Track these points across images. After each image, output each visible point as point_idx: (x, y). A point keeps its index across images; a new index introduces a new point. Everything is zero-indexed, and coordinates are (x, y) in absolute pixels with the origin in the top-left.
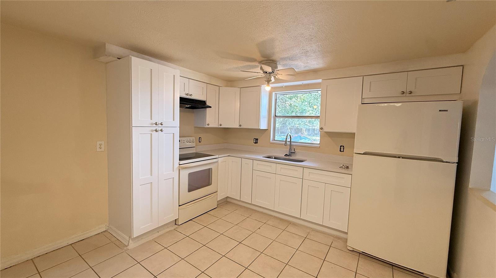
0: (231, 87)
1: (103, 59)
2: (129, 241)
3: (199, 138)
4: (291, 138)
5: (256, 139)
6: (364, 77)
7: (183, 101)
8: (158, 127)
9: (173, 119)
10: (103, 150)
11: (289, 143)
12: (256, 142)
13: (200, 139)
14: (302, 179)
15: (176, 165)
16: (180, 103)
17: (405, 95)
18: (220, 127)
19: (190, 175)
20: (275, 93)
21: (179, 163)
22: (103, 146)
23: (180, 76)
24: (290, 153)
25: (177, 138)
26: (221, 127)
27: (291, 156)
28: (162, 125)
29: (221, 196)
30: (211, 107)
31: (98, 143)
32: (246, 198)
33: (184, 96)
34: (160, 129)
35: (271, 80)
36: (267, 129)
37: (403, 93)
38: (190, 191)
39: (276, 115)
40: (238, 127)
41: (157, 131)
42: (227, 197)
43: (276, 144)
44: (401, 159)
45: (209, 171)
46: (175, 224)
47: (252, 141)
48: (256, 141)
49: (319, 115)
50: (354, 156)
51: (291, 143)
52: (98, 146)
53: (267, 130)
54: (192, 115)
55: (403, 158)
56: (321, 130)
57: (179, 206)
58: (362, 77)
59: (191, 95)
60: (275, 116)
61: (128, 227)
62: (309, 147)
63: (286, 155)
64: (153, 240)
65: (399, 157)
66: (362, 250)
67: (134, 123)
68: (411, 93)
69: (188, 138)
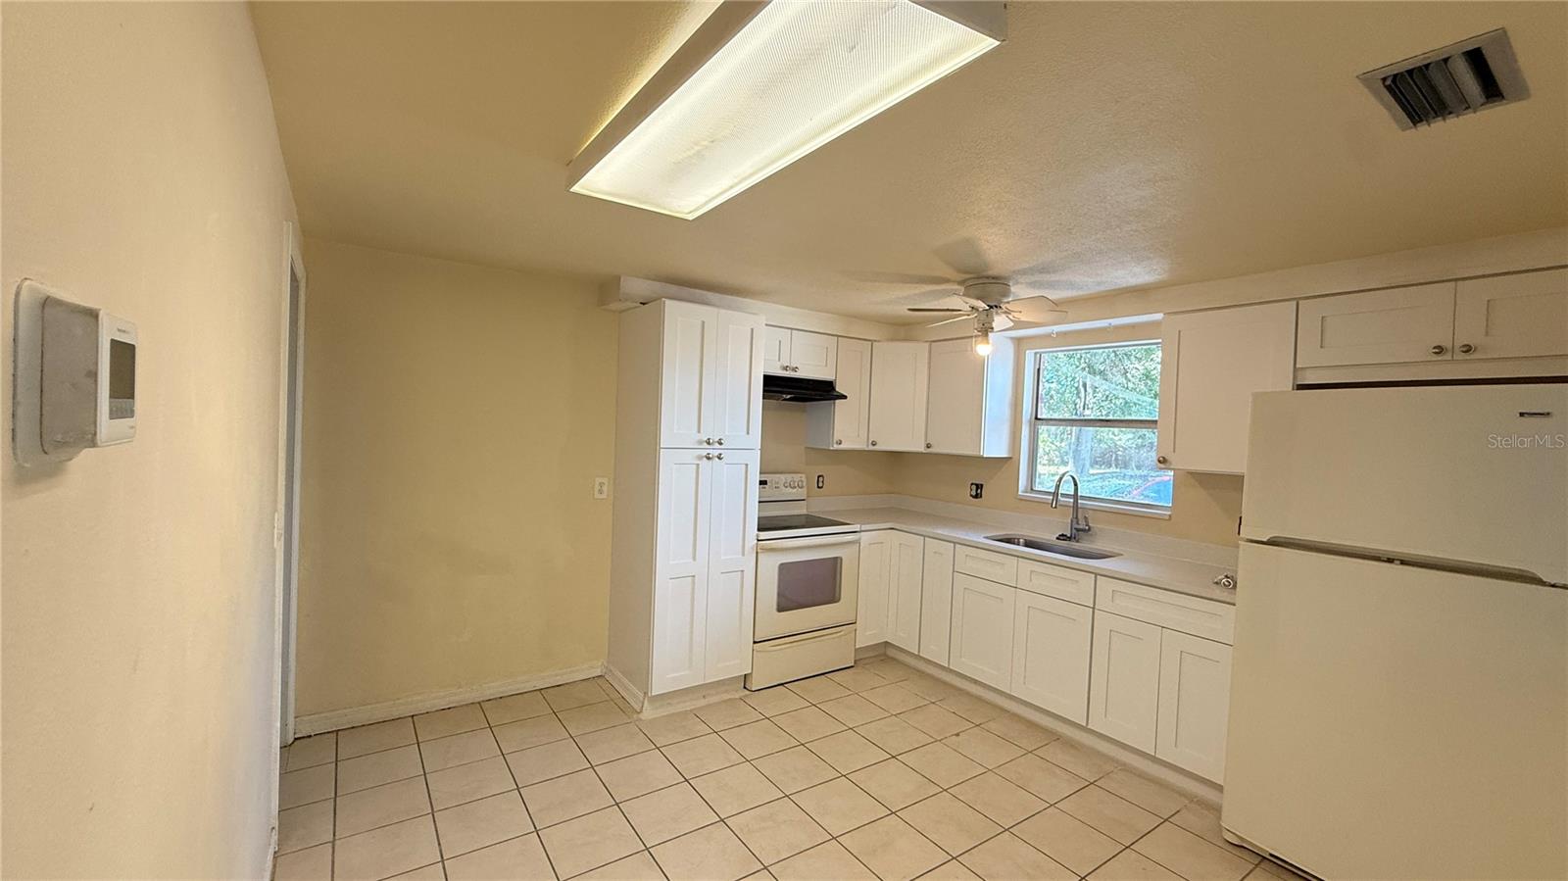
0: (905, 340)
1: (614, 306)
2: (643, 703)
3: (819, 477)
4: (1076, 485)
5: (977, 485)
6: (1301, 302)
7: (774, 386)
8: (712, 450)
9: (745, 430)
10: (604, 496)
11: (1072, 500)
12: (977, 494)
13: (821, 479)
14: (1094, 608)
15: (751, 542)
16: (764, 391)
17: (1448, 357)
18: (871, 448)
19: (783, 567)
20: (1036, 353)
21: (757, 536)
22: (605, 488)
23: (767, 325)
24: (1074, 531)
25: (755, 477)
26: (876, 448)
27: (1077, 541)
28: (721, 444)
29: (866, 637)
30: (845, 397)
31: (598, 480)
32: (934, 651)
33: (777, 371)
34: (716, 453)
35: (992, 328)
36: (1011, 458)
37: (1440, 350)
38: (780, 610)
39: (1039, 417)
40: (922, 449)
41: (709, 458)
42: (886, 643)
43: (1032, 504)
44: (1396, 568)
45: (835, 564)
46: (745, 688)
47: (967, 492)
48: (977, 490)
49: (1157, 418)
50: (1241, 548)
51: (1076, 501)
52: (597, 487)
53: (1009, 462)
54: (800, 417)
55: (1403, 563)
56: (1162, 466)
57: (755, 642)
58: (1295, 303)
59: (795, 369)
60: (1036, 418)
61: (640, 671)
62: (1131, 517)
63: (1062, 537)
64: (691, 711)
65: (1390, 561)
66: (1268, 846)
67: (665, 440)
68: (1468, 349)
69: (789, 477)
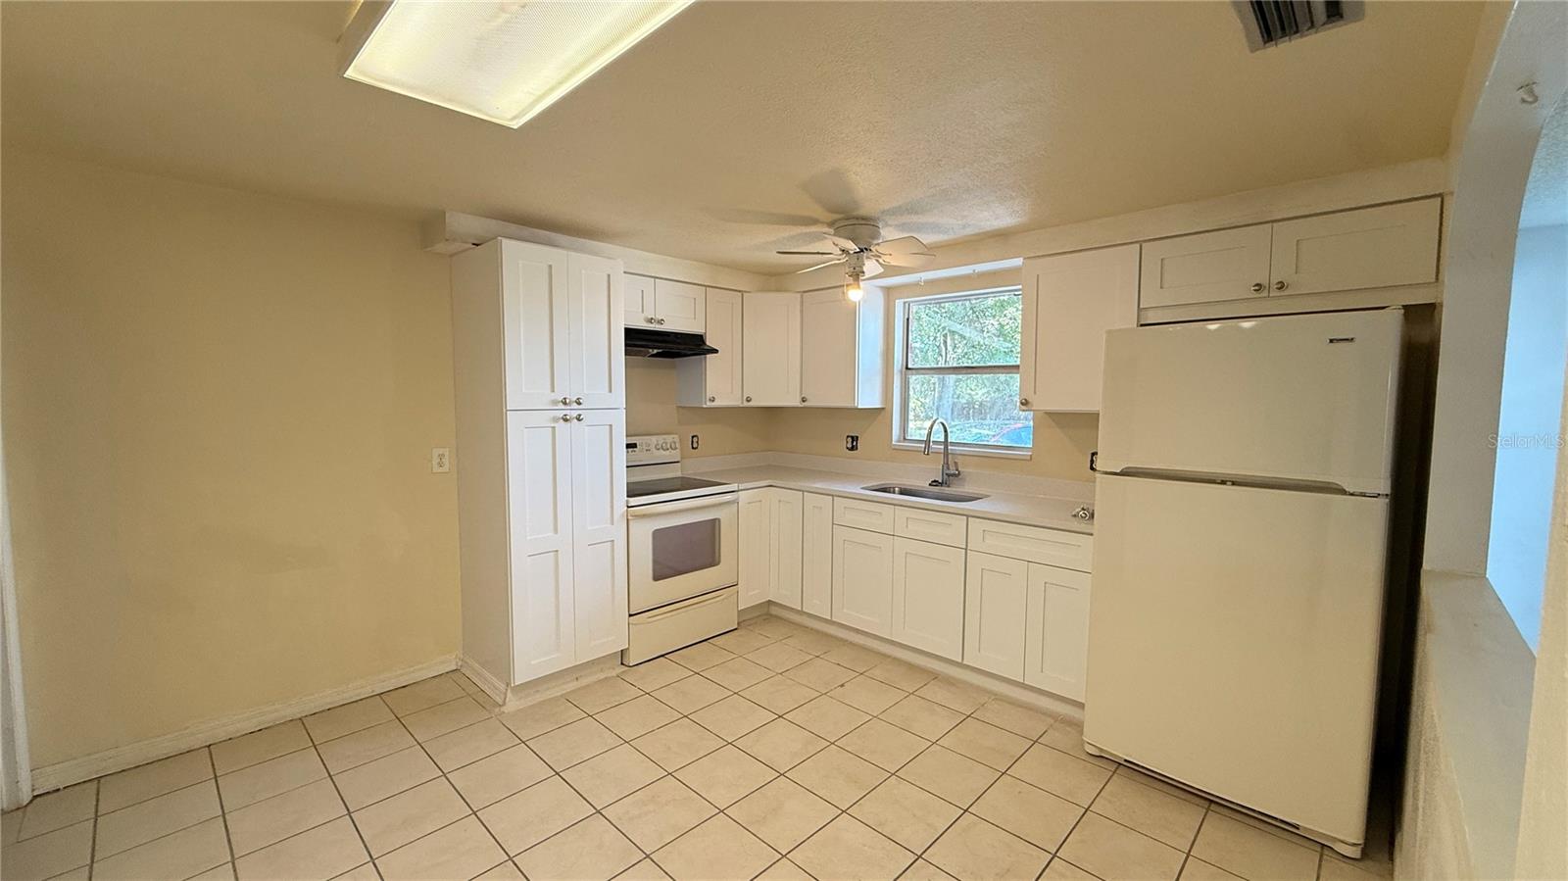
0: (778, 290)
2: (505, 694)
3: (693, 437)
4: (946, 431)
5: (852, 437)
6: (1144, 245)
7: (637, 340)
8: (570, 411)
9: (607, 389)
10: (446, 469)
11: (942, 447)
12: (853, 446)
13: (695, 439)
14: (966, 549)
15: (620, 507)
16: (626, 345)
17: (1265, 294)
18: (746, 404)
19: (657, 534)
20: (905, 303)
21: (627, 502)
22: (446, 460)
23: (625, 272)
24: (945, 477)
25: (622, 440)
26: (751, 404)
27: (949, 486)
28: (579, 404)
29: (749, 596)
30: (716, 351)
31: (436, 452)
32: (817, 606)
33: (640, 324)
34: (575, 414)
35: (863, 272)
36: (883, 408)
37: (1259, 287)
38: (656, 578)
39: (910, 366)
40: (797, 403)
41: (566, 420)
42: (770, 602)
43: (906, 452)
44: (1228, 488)
45: (714, 524)
46: (622, 664)
47: (844, 444)
48: (852, 442)
49: (1018, 363)
50: (1098, 480)
51: (946, 448)
52: (435, 461)
53: (883, 413)
54: (665, 375)
55: (1234, 483)
56: (1024, 408)
57: (630, 615)
58: (1138, 245)
59: (661, 322)
60: (907, 368)
61: (502, 663)
62: (996, 459)
63: (935, 483)
64: (562, 696)
65: (1223, 482)
66: (1122, 754)
67: (512, 400)
68: (1281, 286)
69: (661, 439)
